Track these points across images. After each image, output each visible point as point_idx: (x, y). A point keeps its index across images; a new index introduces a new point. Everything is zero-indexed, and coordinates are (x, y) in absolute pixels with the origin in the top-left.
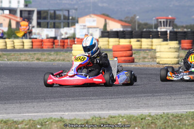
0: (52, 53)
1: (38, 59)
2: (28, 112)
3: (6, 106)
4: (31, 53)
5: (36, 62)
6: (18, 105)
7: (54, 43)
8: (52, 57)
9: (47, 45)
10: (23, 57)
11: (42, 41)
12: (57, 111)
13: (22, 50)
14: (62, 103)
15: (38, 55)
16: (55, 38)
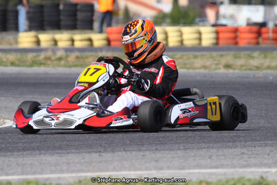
0: (256, 54)
1: (228, 66)
2: (199, 167)
3: (158, 155)
4: (214, 54)
5: (223, 71)
6: (180, 153)
7: (259, 34)
8: (254, 62)
9: (245, 39)
10: (198, 63)
11: (236, 30)
12: (255, 165)
13: (198, 49)
14: (268, 149)
15: (228, 58)
16: (263, 25)
